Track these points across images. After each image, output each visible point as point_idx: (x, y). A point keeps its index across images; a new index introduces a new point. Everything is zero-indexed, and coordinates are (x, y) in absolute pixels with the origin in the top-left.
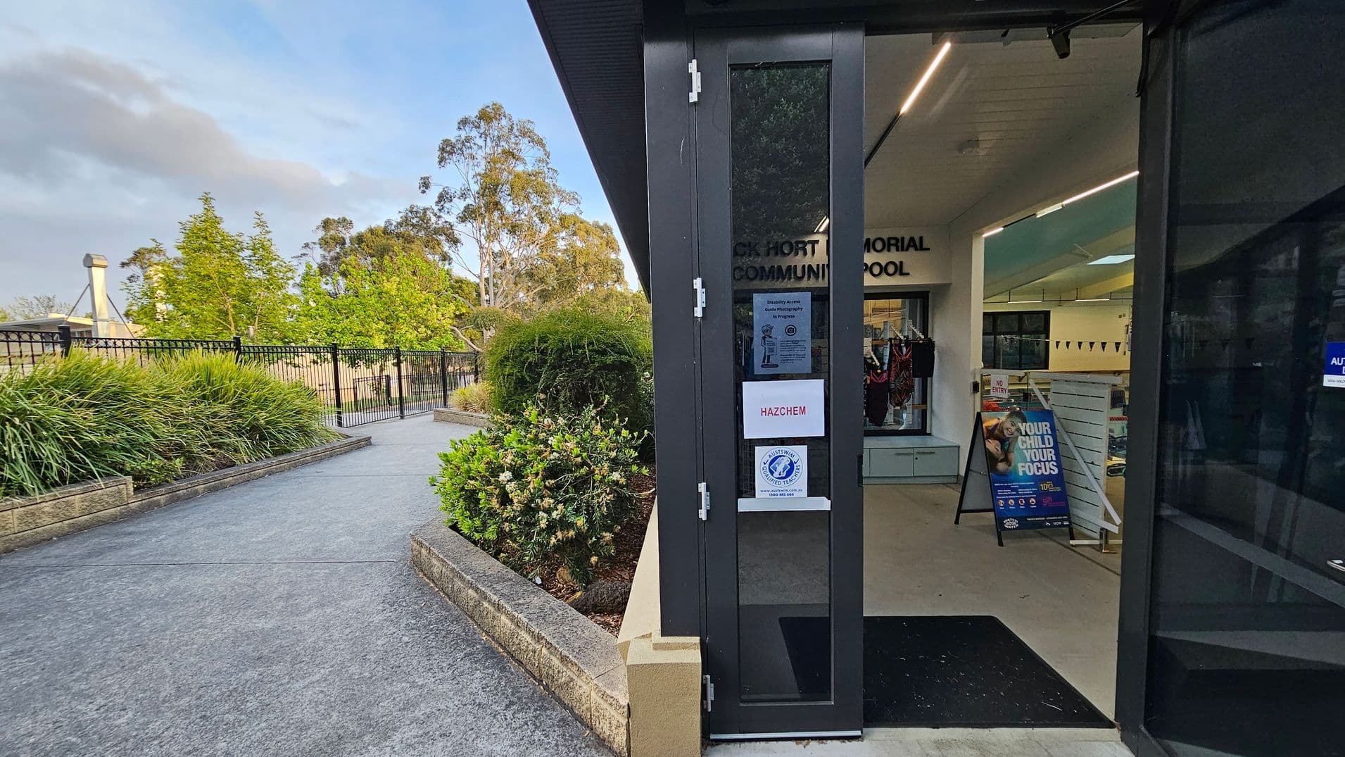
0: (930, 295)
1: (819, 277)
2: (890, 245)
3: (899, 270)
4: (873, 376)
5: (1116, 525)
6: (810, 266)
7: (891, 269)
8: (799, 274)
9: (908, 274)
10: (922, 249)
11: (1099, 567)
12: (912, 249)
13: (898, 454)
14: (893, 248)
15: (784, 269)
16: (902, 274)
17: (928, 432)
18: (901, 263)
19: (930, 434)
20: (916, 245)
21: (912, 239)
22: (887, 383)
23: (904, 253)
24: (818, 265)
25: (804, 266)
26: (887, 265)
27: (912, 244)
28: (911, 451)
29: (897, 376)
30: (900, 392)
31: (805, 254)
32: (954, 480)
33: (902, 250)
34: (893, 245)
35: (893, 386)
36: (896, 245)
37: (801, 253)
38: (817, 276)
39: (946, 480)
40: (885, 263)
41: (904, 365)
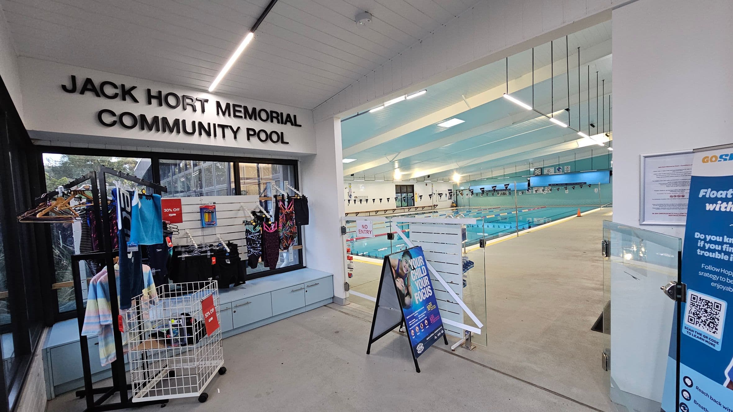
0: (299, 163)
1: (210, 135)
2: (272, 118)
3: (281, 138)
4: (266, 227)
5: (478, 328)
6: (200, 124)
7: (275, 137)
8: (189, 129)
9: (287, 143)
10: (296, 125)
11: (475, 364)
12: (289, 124)
13: (293, 291)
14: (275, 120)
15: (171, 123)
16: (283, 142)
17: (304, 265)
18: (282, 133)
19: (305, 267)
20: (291, 120)
21: (288, 116)
22: (277, 232)
23: (283, 125)
24: (209, 124)
25: (194, 123)
26: (272, 133)
27: (289, 120)
28: (302, 286)
29: (284, 226)
30: (286, 238)
31: (194, 110)
32: (331, 301)
33: (282, 123)
34: (275, 117)
35: (281, 234)
36: (277, 118)
37: (189, 108)
38: (208, 134)
39: (325, 303)
40: (270, 132)
41: (288, 217)
